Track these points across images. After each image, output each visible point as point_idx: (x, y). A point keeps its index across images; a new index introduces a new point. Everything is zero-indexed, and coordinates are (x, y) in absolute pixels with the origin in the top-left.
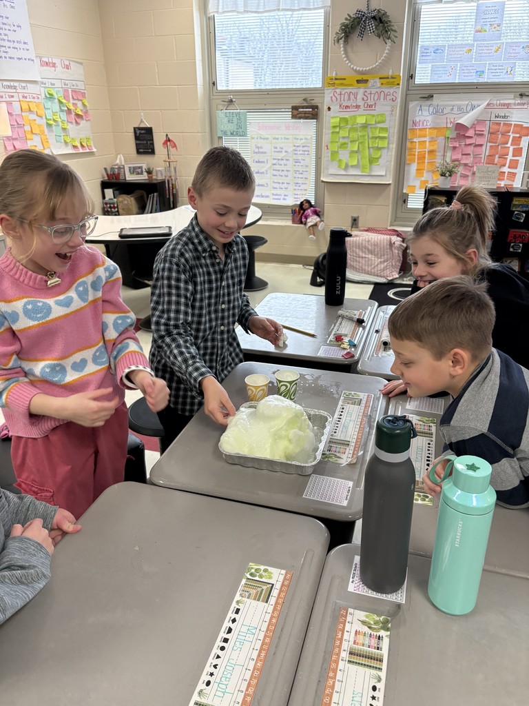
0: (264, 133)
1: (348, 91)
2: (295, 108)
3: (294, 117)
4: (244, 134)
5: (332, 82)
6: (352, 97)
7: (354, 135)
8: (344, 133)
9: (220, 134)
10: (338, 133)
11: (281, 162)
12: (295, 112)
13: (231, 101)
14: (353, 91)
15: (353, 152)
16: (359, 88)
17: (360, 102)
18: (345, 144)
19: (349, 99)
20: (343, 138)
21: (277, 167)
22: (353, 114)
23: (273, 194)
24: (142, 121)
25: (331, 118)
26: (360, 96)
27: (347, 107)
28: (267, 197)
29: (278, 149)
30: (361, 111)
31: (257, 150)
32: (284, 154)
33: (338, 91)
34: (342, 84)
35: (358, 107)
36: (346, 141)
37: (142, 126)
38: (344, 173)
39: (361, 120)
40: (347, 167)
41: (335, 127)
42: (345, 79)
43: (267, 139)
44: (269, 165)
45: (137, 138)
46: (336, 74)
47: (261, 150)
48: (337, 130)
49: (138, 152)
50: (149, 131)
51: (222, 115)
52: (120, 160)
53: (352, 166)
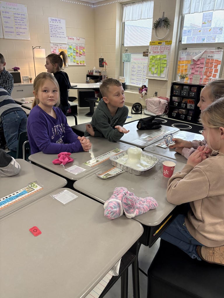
0: (135, 61)
1: (156, 46)
2: (144, 53)
3: (144, 56)
4: (129, 62)
5: (151, 43)
6: (157, 48)
7: (156, 62)
8: (153, 61)
9: (123, 61)
10: (152, 61)
11: (139, 71)
12: (144, 54)
13: (127, 50)
14: (157, 46)
15: (156, 68)
16: (159, 45)
17: (159, 51)
18: (153, 65)
19: (156, 49)
20: (153, 63)
21: (138, 73)
22: (157, 54)
23: (136, 83)
24: (101, 57)
25: (150, 56)
26: (159, 49)
27: (155, 52)
28: (135, 83)
29: (139, 67)
30: (159, 54)
31: (133, 67)
32: (140, 69)
33: (153, 46)
34: (154, 44)
35: (158, 52)
36: (154, 64)
37: (102, 58)
38: (152, 76)
39: (158, 57)
40: (153, 74)
41: (151, 59)
42: (155, 42)
43: (136, 63)
44: (136, 72)
45: (100, 62)
46: (153, 41)
47: (134, 67)
48: (152, 60)
49: (100, 66)
50: (103, 59)
51: (124, 55)
52: (94, 68)
53: (155, 73)
